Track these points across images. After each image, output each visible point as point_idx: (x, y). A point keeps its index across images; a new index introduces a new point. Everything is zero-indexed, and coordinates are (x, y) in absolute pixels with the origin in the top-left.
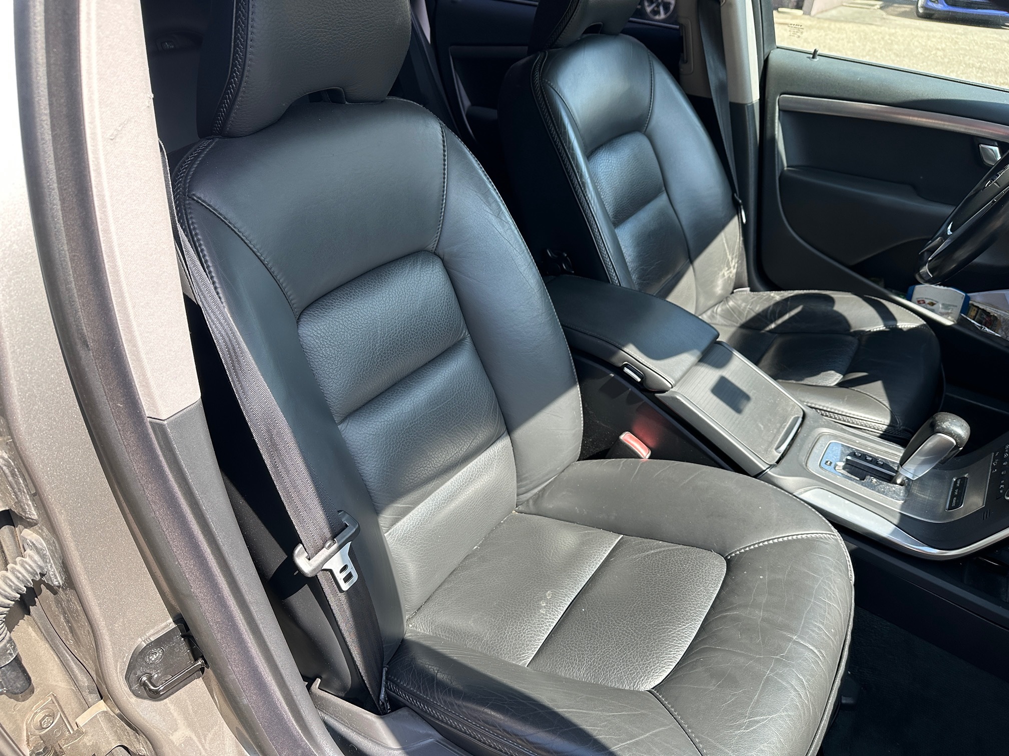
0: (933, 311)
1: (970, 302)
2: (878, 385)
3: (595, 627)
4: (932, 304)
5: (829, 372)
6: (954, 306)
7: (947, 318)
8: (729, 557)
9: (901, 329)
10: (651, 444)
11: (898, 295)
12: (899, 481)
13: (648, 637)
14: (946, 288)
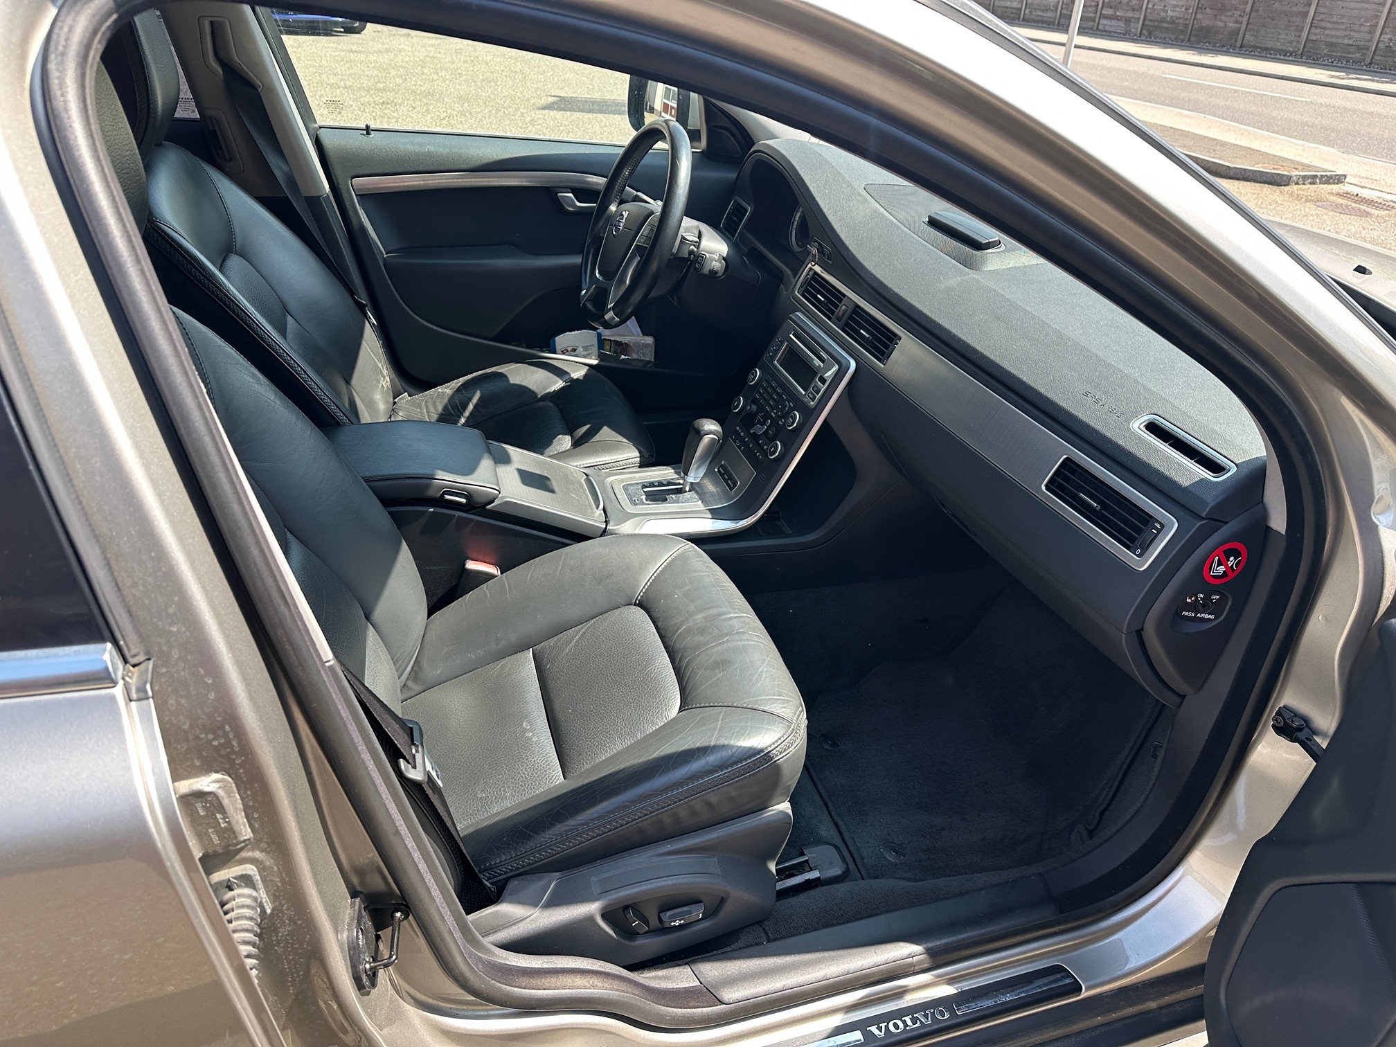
0: (577, 356)
1: (603, 338)
2: (605, 429)
3: (594, 711)
4: (574, 350)
5: (558, 437)
6: (591, 346)
7: (591, 358)
8: (638, 602)
9: (577, 379)
10: (493, 561)
11: (544, 352)
12: (687, 489)
13: (644, 684)
14: (579, 332)
